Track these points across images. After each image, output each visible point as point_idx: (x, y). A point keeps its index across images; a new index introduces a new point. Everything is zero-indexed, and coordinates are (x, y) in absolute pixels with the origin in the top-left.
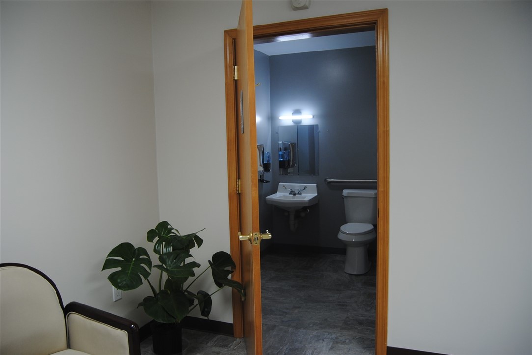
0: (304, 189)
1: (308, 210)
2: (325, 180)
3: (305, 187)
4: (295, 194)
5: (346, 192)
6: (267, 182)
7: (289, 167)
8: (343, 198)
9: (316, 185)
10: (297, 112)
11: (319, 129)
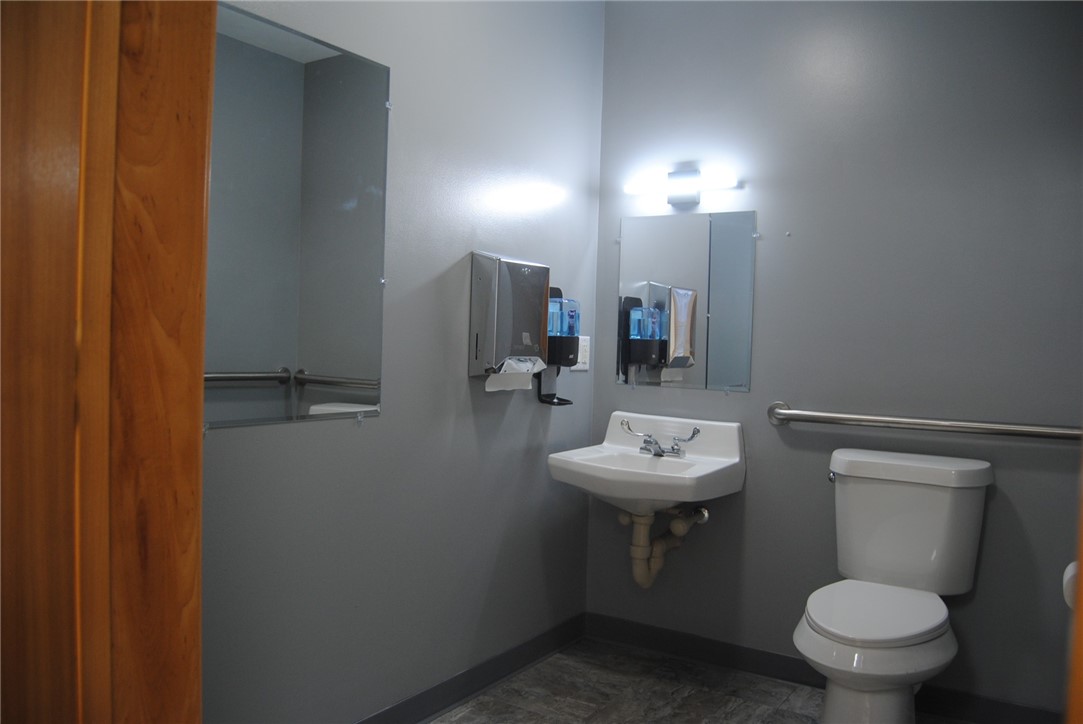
0: (692, 437)
1: (706, 514)
2: (771, 411)
3: (696, 432)
4: (659, 454)
5: (842, 460)
6: (563, 402)
7: (667, 366)
8: (833, 479)
9: (735, 425)
10: (687, 168)
11: (759, 229)
